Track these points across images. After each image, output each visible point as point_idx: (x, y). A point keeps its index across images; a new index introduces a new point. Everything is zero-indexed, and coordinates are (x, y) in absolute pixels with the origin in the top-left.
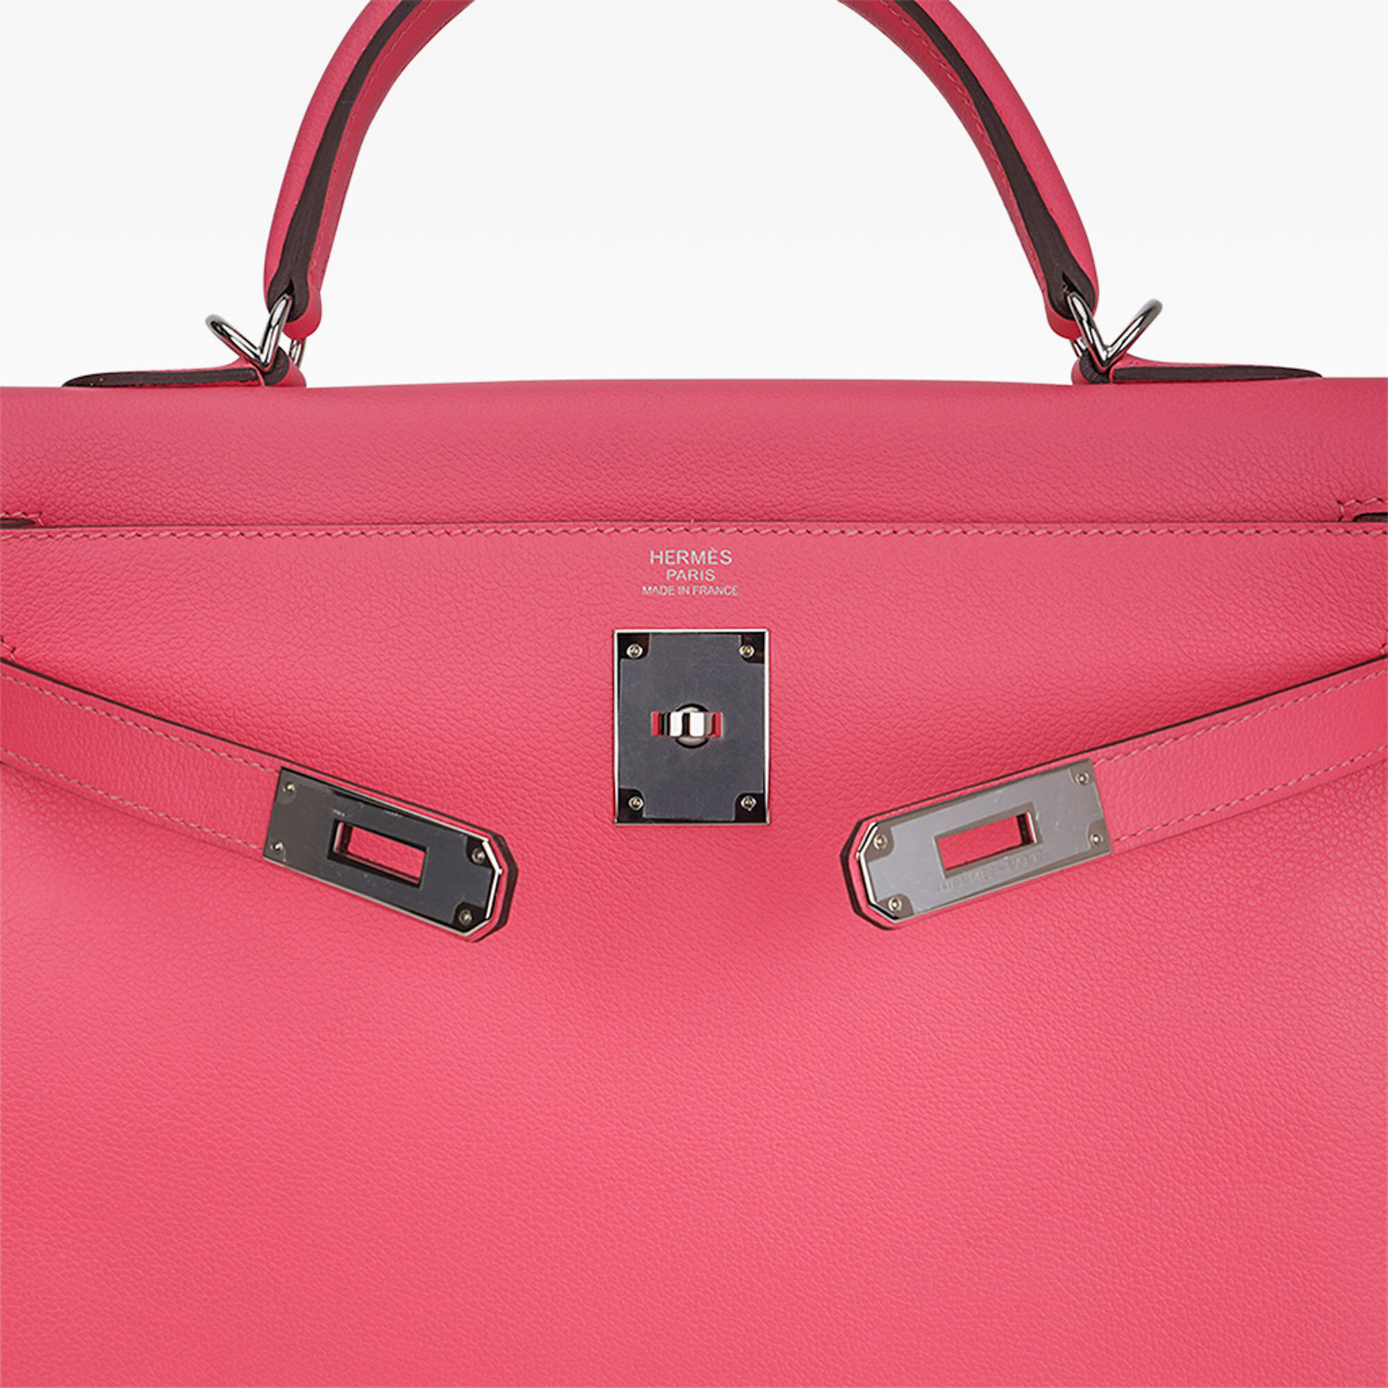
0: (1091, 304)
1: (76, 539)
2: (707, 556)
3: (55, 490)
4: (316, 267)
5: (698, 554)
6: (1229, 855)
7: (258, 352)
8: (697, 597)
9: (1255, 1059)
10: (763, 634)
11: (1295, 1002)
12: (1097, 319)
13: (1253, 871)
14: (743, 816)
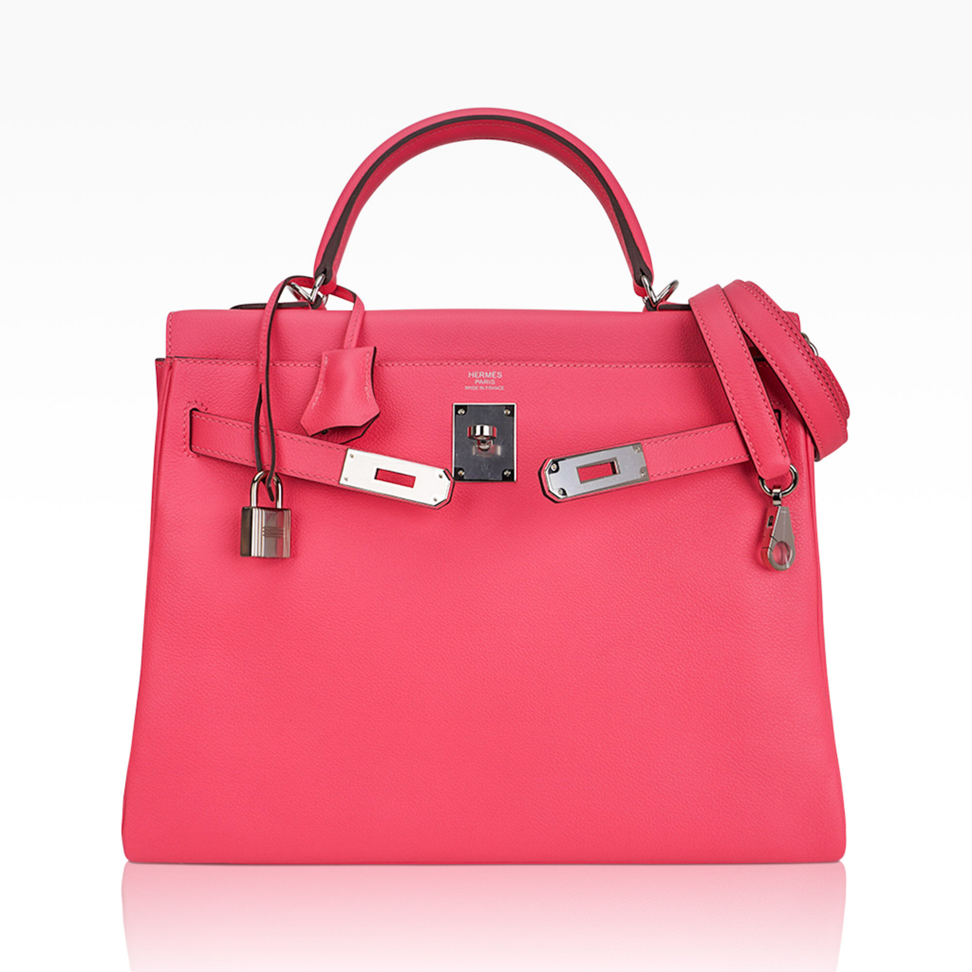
0: (651, 280)
1: (234, 365)
2: (492, 374)
3: (223, 350)
4: (336, 264)
5: (488, 373)
6: (704, 496)
7: (309, 296)
8: (489, 391)
9: (715, 580)
10: (513, 406)
11: (731, 556)
12: (653, 287)
13: (714, 502)
14: (505, 479)
